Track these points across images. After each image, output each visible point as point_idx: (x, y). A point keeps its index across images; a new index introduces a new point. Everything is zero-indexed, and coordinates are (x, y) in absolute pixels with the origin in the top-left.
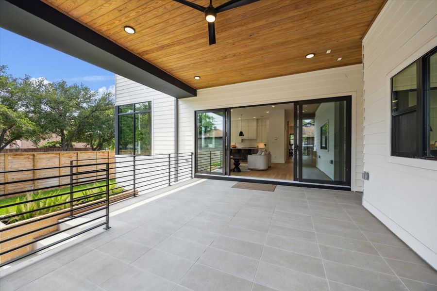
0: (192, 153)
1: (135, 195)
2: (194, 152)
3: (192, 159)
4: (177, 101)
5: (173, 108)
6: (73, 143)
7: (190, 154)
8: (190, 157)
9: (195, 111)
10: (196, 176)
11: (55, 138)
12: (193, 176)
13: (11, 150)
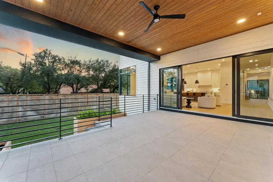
0: (158, 95)
1: (125, 115)
2: (159, 94)
3: (157, 98)
4: (149, 64)
5: (147, 68)
6: (103, 90)
7: (157, 95)
8: (157, 97)
9: (160, 69)
10: (160, 109)
11: (95, 87)
12: (158, 109)
13: (80, 93)
